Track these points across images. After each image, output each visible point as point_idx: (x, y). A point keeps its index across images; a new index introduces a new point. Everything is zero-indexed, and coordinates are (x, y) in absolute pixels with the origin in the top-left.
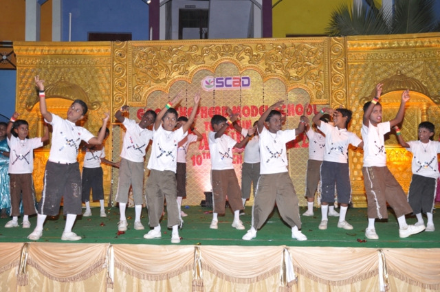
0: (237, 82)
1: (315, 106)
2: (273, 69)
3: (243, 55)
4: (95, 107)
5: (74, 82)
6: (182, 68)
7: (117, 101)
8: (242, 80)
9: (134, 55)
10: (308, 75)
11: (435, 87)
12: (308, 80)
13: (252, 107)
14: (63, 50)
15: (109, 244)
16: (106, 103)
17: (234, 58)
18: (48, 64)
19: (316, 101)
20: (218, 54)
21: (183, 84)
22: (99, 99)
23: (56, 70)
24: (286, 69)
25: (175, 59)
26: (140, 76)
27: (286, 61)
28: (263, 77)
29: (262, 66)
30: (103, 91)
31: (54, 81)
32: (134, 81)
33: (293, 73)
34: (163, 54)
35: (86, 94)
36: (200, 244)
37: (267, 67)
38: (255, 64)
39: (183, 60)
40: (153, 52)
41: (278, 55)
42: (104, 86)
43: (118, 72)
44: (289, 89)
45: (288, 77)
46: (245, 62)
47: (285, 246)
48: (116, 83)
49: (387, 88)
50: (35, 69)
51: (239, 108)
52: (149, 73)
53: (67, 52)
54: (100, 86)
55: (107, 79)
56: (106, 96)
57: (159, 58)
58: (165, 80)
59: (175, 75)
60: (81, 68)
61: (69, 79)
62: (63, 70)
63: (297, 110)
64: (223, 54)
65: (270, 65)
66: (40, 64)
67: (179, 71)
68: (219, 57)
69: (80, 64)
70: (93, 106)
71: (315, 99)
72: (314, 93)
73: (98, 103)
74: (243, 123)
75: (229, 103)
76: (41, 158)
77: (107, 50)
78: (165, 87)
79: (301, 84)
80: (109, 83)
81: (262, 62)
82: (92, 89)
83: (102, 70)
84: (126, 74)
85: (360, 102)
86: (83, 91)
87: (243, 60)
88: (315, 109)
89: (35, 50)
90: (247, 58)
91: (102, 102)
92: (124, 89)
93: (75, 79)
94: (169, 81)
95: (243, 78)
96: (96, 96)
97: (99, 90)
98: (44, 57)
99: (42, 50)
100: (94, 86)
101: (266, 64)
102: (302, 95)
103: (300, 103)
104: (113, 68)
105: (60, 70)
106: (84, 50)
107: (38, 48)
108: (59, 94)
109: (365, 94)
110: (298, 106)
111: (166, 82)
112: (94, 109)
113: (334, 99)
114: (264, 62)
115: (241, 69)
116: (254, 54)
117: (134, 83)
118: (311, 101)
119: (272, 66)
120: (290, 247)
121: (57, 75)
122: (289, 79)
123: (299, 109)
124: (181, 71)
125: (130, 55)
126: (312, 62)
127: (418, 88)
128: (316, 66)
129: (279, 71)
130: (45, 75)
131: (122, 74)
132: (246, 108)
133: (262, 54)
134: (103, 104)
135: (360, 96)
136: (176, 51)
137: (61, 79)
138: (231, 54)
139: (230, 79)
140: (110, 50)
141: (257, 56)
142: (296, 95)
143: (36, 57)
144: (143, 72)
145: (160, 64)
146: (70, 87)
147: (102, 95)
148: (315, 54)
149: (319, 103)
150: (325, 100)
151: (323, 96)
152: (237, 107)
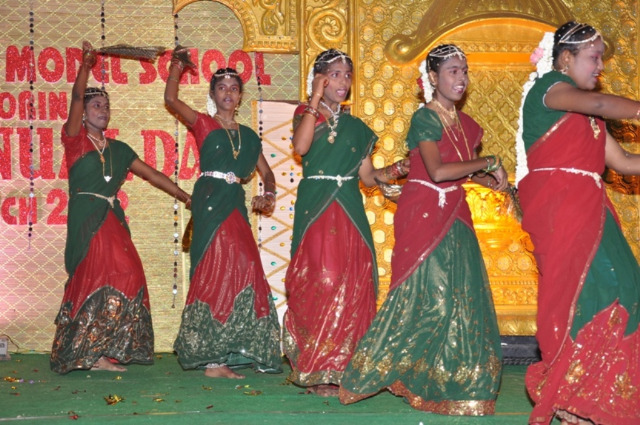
1: (260, 55)
11: (596, 11)
13: (68, 51)
19: (261, 42)
44: (182, 1)
49: (461, 10)
51: (28, 51)
71: (258, 37)
72: (254, 17)
74: (42, 106)
85: (386, 50)
102: (222, 24)
103: (216, 46)
109: (402, 25)
110: (211, 55)
113: (312, 37)
118: (245, 43)
123: (215, 66)
127: (547, 12)
132: (50, 52)
135: (388, 32)
149: (268, 49)
150: (285, 39)
151: (280, 28)
152: (20, 49)
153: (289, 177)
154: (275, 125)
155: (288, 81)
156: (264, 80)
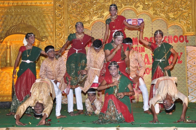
0: (135, 22)
1: (186, 36)
2: (158, 13)
3: (139, 4)
4: (44, 39)
5: (30, 24)
6: (100, 14)
7: (58, 36)
8: (138, 21)
9: (68, 6)
10: (181, 16)
12: (181, 20)
13: (145, 38)
14: (22, 3)
15: (62, 127)
16: (51, 37)
17: (133, 6)
18: (12, 12)
20: (123, 4)
21: (100, 24)
22: (47, 34)
23: (18, 16)
24: (166, 13)
25: (95, 8)
26: (73, 19)
27: (166, 8)
28: (152, 18)
29: (151, 12)
30: (49, 30)
31: (16, 23)
32: (69, 23)
33: (171, 15)
34: (87, 5)
35: (38, 31)
36: (119, 127)
37: (154, 12)
38: (146, 10)
39: (100, 9)
40: (81, 4)
41: (161, 4)
42: (49, 25)
43: (58, 17)
44: (169, 26)
45: (168, 18)
46: (140, 9)
47: (175, 127)
48: (57, 24)
50: (4, 16)
51: (137, 39)
52: (79, 17)
53: (25, 4)
54: (47, 26)
55: (51, 21)
56: (51, 32)
57: (85, 7)
58: (89, 22)
59: (95, 18)
60: (34, 14)
61: (27, 22)
62: (22, 16)
63: (174, 39)
64: (126, 4)
65: (156, 11)
66: (7, 12)
67: (97, 16)
68: (123, 6)
69: (33, 12)
70: (43, 39)
71: (186, 32)
72: (185, 28)
73: (46, 37)
75: (130, 35)
76: (9, 73)
77: (51, 3)
78: (89, 26)
79: (177, 23)
80: (52, 24)
81: (151, 9)
82: (42, 28)
83: (48, 16)
84: (64, 18)
86: (36, 29)
87: (139, 8)
88: (186, 39)
89: (4, 3)
90: (141, 6)
91: (48, 36)
92: (63, 28)
93: (31, 22)
94: (91, 23)
95: (139, 19)
96: (44, 32)
97: (46, 29)
98: (9, 8)
99: (9, 3)
100: (43, 26)
101: (153, 10)
102: (177, 30)
103: (176, 35)
104: (55, 14)
105: (21, 16)
106: (36, 3)
107: (6, 2)
108: (20, 32)
110: (175, 37)
111: (89, 23)
112: (43, 41)
114: (152, 9)
115: (137, 14)
116: (146, 3)
117: (69, 24)
118: (183, 34)
119: (158, 11)
120: (178, 128)
121: (19, 19)
122: (169, 19)
123: (176, 39)
124: (99, 16)
125: (66, 6)
126: (184, 8)
128: (186, 10)
129: (162, 15)
130: (11, 19)
131: (61, 18)
133: (151, 4)
134: (49, 38)
136: (96, 3)
137: (22, 22)
138: (131, 4)
139: (131, 20)
140: (53, 3)
141: (148, 5)
142: (173, 30)
143: (5, 8)
144: (74, 17)
145: (85, 11)
146: (27, 27)
147: (48, 32)
148: (186, 3)
149: (188, 35)
150: (192, 32)
151: (191, 30)
152: (135, 38)
153: (194, 63)
154: (190, 51)
155: (192, 41)
156: (187, 41)
